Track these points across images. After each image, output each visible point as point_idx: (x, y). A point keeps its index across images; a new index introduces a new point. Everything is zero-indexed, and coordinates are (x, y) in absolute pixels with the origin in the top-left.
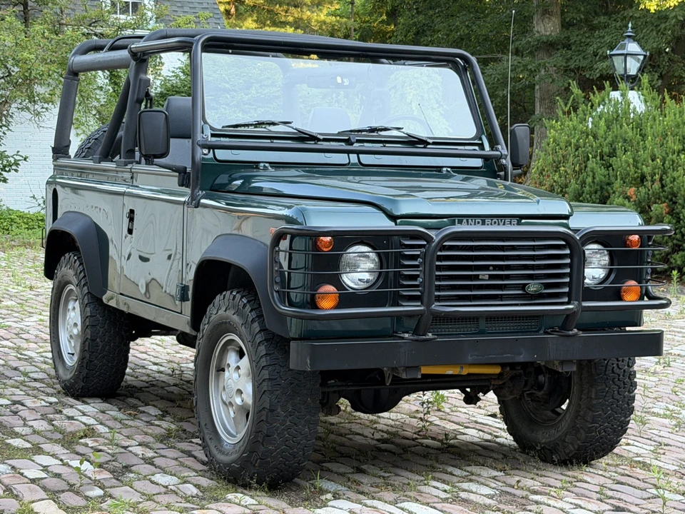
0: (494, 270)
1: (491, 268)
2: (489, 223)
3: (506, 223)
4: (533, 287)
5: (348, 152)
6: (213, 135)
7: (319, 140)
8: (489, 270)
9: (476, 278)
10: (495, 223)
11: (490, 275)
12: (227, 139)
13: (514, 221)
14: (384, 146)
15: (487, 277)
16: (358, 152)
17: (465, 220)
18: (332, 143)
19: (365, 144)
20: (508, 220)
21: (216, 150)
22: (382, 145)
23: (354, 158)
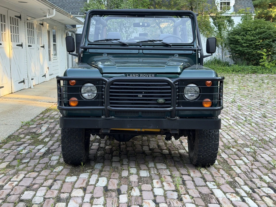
0: (145, 93)
1: (143, 93)
2: (142, 76)
3: (149, 76)
4: (161, 100)
5: (139, 49)
6: (88, 44)
7: (126, 45)
8: (142, 93)
9: (137, 96)
10: (144, 76)
11: (142, 95)
12: (94, 46)
13: (153, 75)
14: (154, 47)
15: (141, 96)
16: (143, 49)
17: (131, 75)
18: (133, 46)
19: (146, 46)
20: (150, 75)
21: (89, 49)
22: (153, 46)
23: (141, 51)
